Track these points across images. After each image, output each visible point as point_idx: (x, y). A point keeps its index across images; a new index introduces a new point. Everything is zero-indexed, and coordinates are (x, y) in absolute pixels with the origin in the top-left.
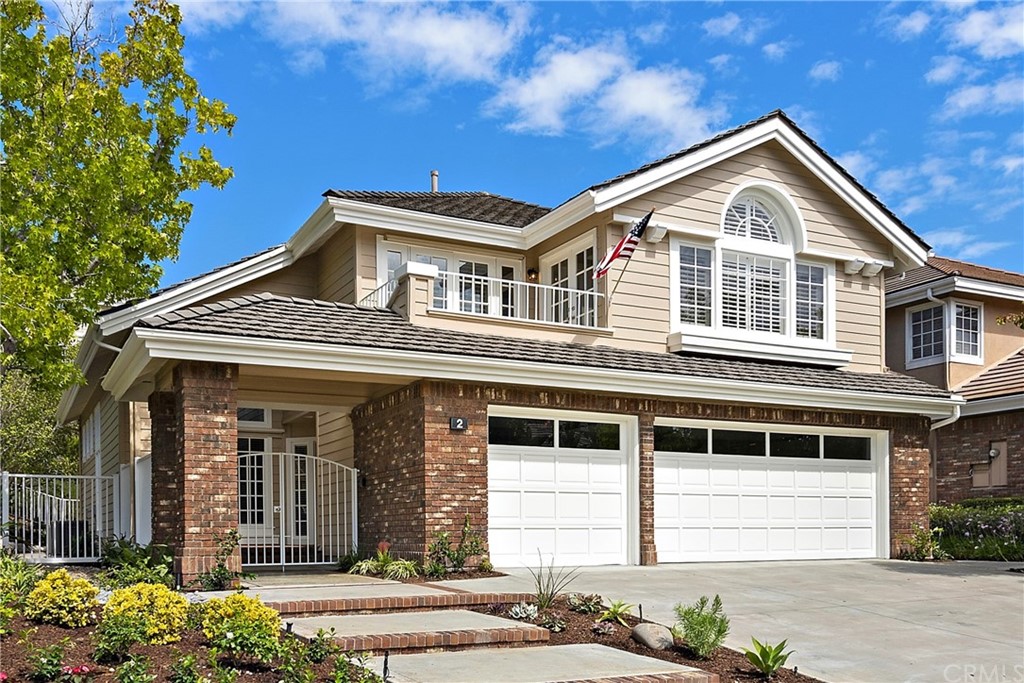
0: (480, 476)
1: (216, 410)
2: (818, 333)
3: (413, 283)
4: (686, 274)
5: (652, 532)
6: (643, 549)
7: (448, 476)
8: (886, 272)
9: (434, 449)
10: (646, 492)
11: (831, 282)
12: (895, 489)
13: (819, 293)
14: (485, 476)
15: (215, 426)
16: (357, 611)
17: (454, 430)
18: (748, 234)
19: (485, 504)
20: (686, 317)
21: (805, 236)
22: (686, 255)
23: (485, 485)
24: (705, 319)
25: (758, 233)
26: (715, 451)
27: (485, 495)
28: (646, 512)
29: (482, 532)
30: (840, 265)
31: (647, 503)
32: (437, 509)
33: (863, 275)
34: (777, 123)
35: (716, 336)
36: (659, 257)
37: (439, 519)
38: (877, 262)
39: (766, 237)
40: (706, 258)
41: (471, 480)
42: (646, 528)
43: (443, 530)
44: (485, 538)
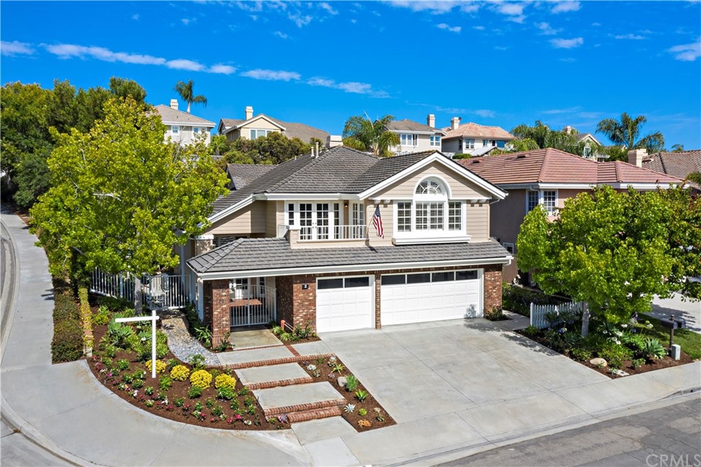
0: (313, 303)
1: (224, 292)
2: (458, 227)
3: (292, 233)
4: (400, 213)
5: (379, 316)
6: (376, 323)
7: (301, 304)
8: (490, 201)
9: (297, 296)
10: (378, 302)
11: (464, 207)
12: (486, 291)
13: (458, 212)
14: (315, 302)
15: (223, 296)
16: (262, 365)
17: (303, 288)
18: (429, 193)
19: (315, 312)
20: (400, 229)
21: (451, 193)
22: (400, 205)
23: (315, 306)
24: (408, 228)
25: (433, 192)
26: (408, 283)
27: (315, 309)
28: (378, 310)
29: (314, 323)
30: (468, 202)
31: (378, 306)
32: (297, 316)
33: (480, 203)
34: (436, 154)
35: (415, 235)
36: (389, 209)
37: (298, 319)
38: (484, 198)
40: (408, 205)
41: (310, 305)
42: (378, 315)
43: (300, 322)
44: (315, 324)
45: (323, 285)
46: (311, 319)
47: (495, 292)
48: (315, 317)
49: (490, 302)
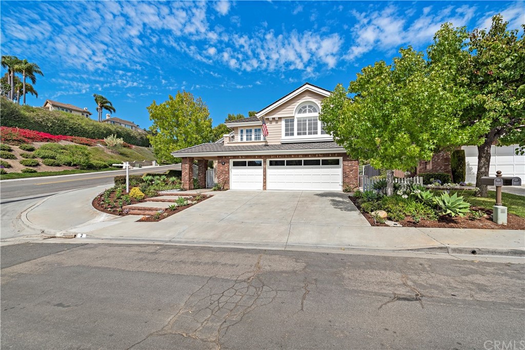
1: (186, 164)
3: (225, 138)
4: (287, 126)
6: (264, 187)
7: (221, 173)
9: (219, 168)
10: (265, 175)
12: (344, 172)
14: (229, 172)
15: (186, 166)
17: (222, 164)
18: (307, 112)
19: (229, 178)
20: (287, 135)
22: (287, 121)
23: (229, 174)
24: (292, 134)
25: (310, 111)
26: (287, 165)
27: (229, 176)
28: (265, 179)
35: (296, 138)
36: (279, 123)
39: (311, 112)
40: (292, 121)
42: (265, 182)
43: (221, 182)
44: (229, 184)
45: (236, 164)
46: (226, 182)
47: (352, 174)
48: (229, 180)
49: (347, 180)
